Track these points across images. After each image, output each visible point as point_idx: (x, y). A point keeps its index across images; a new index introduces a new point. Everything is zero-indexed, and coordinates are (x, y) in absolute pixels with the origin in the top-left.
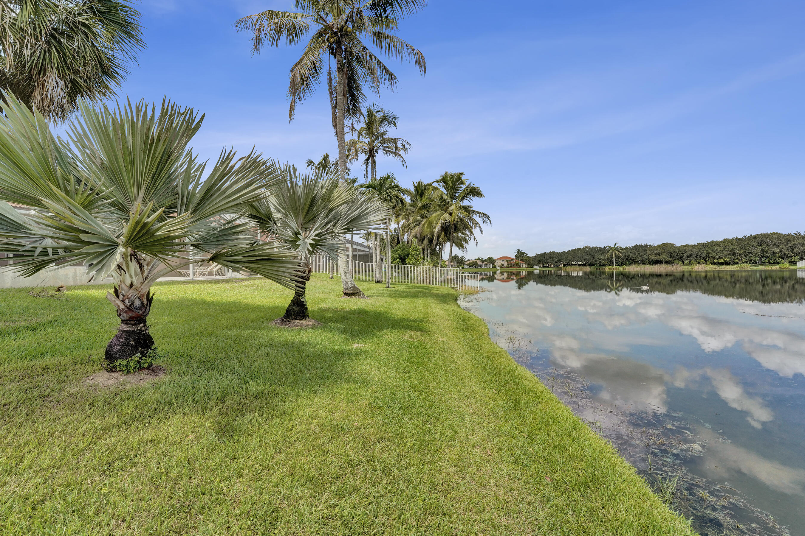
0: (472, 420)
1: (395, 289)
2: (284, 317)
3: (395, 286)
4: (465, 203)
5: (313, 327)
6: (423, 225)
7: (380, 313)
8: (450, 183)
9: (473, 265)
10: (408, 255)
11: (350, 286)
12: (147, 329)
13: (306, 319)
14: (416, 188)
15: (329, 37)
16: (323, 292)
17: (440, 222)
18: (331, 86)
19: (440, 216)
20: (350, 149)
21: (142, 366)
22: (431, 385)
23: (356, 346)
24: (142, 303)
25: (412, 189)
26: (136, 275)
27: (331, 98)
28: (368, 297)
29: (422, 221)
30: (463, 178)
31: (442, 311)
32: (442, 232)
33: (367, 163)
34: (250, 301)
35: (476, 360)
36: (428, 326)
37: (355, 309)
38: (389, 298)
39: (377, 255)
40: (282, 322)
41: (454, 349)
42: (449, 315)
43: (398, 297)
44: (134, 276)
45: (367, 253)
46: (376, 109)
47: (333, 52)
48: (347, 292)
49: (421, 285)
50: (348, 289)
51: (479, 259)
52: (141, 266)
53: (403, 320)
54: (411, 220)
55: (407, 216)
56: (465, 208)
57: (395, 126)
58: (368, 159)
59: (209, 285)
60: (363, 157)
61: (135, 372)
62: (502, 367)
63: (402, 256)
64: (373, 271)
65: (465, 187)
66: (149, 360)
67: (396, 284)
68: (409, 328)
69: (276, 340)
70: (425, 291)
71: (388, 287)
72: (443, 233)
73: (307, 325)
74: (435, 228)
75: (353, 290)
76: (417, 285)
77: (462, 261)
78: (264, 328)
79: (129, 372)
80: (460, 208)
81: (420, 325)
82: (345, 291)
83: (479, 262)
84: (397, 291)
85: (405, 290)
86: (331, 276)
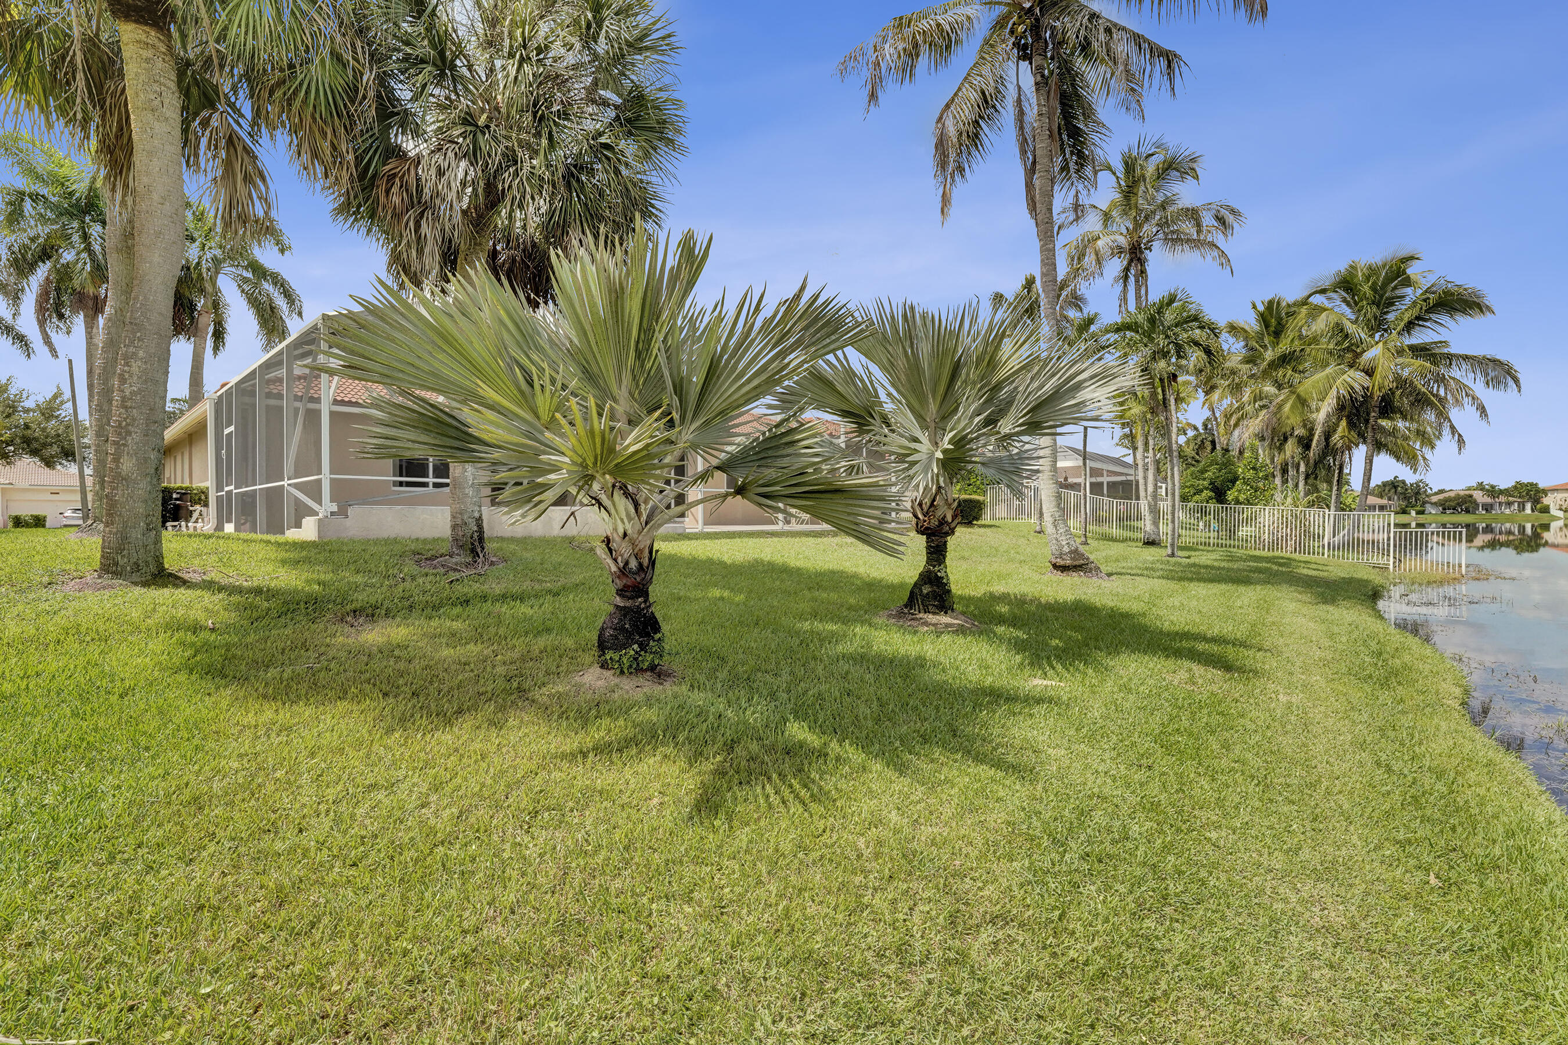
0: (1309, 946)
1: (1192, 561)
2: (906, 606)
3: (1193, 553)
4: (1421, 337)
5: (960, 631)
6: (1280, 407)
7: (1126, 616)
8: (1366, 289)
9: (1462, 504)
10: (1234, 481)
11: (1066, 549)
12: (649, 606)
13: (946, 613)
14: (1264, 318)
15: (1014, 24)
16: (1011, 560)
17: (1333, 392)
18: (1022, 128)
19: (1330, 382)
20: (1084, 255)
21: (641, 665)
22: (1203, 815)
23: (1037, 683)
24: (641, 565)
25: (1250, 322)
26: (630, 519)
27: (1023, 152)
28: (1109, 575)
29: (1277, 396)
30: (1413, 270)
31: (1311, 625)
32: (1339, 419)
33: (1126, 278)
34: (861, 570)
35: (1389, 770)
36: (1249, 657)
37: (1065, 602)
38: (1164, 581)
39: (1146, 482)
40: (900, 615)
41: (1316, 729)
42: (1332, 636)
43: (1191, 580)
44: (626, 520)
45: (1129, 478)
46: (1145, 150)
47: (1025, 53)
48: (1061, 563)
49: (1271, 554)
50: (1061, 556)
51: (1481, 487)
52: (636, 506)
53: (1186, 635)
54: (1246, 397)
55: (1236, 389)
56: (1420, 351)
57: (1196, 178)
58: (1127, 269)
59: (804, 539)
60: (1115, 266)
61: (631, 673)
62: (1490, 810)
63: (1218, 484)
64: (1139, 518)
65: (1419, 292)
66: (649, 657)
67: (1196, 550)
68: (1194, 656)
69: (875, 648)
70: (1275, 568)
71: (1173, 555)
72: (1344, 423)
73: (947, 625)
74: (1318, 410)
75: (1072, 559)
76: (1257, 553)
77: (1418, 493)
78: (863, 623)
79: (622, 672)
80: (1400, 352)
81: (1230, 652)
82: (1054, 561)
83: (1480, 497)
84: (1194, 565)
85: (1216, 564)
86: (1038, 528)
